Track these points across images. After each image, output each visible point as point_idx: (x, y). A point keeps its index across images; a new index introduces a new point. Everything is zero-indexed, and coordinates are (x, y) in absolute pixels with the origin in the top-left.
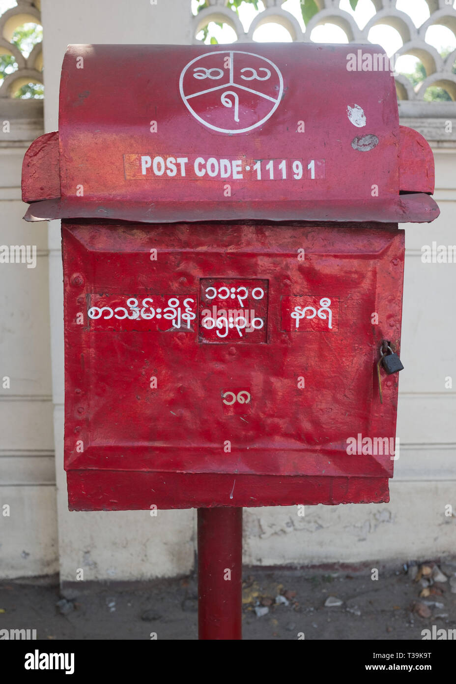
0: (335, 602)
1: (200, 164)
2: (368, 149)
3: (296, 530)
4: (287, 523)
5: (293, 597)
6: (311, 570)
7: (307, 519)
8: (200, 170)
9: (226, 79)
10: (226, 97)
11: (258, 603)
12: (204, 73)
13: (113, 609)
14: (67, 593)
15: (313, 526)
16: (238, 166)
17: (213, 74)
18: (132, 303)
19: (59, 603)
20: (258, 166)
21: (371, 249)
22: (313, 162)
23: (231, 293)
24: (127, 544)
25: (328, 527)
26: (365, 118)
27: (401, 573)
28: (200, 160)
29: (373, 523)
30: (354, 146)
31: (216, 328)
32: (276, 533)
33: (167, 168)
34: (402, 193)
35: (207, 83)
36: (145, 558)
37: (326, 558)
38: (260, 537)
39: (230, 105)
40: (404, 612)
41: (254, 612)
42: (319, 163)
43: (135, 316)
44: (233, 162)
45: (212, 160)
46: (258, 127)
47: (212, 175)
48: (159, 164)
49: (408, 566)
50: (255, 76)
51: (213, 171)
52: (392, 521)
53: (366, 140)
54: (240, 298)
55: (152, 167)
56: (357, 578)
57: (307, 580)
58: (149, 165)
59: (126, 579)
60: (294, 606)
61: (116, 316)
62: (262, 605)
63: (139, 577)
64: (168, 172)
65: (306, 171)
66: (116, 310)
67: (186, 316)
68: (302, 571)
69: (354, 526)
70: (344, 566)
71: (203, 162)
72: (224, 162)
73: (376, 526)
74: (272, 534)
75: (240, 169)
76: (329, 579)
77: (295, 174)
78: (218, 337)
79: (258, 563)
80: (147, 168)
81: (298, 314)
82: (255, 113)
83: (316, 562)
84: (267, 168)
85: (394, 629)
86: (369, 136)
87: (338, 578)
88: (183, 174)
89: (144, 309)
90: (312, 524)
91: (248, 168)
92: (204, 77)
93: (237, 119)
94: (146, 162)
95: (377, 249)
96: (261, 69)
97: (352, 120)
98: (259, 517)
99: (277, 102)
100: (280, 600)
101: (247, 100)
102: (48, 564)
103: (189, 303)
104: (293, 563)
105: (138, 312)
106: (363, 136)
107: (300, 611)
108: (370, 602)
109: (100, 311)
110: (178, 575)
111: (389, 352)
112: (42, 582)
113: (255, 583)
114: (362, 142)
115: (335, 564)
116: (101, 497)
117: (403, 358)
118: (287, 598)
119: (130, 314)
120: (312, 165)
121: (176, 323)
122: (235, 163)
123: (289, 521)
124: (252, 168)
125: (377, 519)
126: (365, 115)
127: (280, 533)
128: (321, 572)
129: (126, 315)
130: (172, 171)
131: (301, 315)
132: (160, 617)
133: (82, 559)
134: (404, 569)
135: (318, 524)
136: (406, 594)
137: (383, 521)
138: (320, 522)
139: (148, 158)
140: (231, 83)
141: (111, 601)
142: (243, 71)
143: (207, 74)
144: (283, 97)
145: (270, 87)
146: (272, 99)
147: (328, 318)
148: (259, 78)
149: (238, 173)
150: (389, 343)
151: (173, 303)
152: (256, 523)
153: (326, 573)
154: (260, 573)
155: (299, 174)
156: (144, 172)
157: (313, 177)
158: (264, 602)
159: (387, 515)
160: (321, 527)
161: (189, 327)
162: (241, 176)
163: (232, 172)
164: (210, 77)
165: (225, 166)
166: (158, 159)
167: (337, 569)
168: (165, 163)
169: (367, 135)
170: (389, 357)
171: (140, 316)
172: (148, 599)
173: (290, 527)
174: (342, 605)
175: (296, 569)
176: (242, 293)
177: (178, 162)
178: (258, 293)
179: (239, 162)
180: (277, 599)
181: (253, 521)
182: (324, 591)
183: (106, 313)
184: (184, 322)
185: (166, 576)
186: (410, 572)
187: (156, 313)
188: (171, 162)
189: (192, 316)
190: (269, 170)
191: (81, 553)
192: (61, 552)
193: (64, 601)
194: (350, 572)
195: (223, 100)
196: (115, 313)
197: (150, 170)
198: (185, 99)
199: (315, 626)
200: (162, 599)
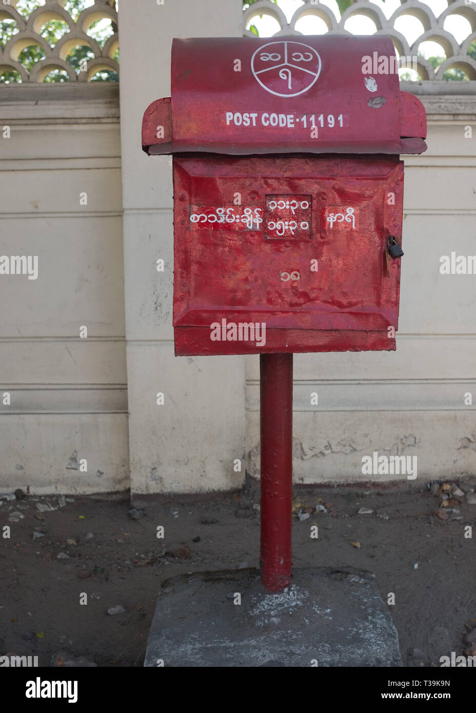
0: (367, 511)
1: (265, 117)
2: (378, 106)
3: (333, 452)
4: (326, 446)
5: (331, 507)
6: (347, 488)
7: (343, 443)
8: (266, 122)
9: (282, 61)
10: (283, 72)
11: (301, 512)
12: (268, 56)
13: (177, 516)
14: (136, 504)
15: (348, 449)
16: (291, 119)
17: (273, 57)
18: (220, 211)
19: (131, 511)
20: (304, 119)
21: (381, 174)
22: (341, 116)
23: (286, 205)
24: (188, 461)
25: (361, 450)
26: (376, 86)
27: (425, 491)
28: (266, 115)
29: (400, 446)
30: (369, 105)
31: (276, 229)
32: (315, 455)
33: (243, 120)
34: (402, 138)
35: (269, 64)
36: (203, 474)
37: (359, 477)
38: (302, 459)
39: (285, 78)
40: (426, 517)
41: (298, 518)
42: (346, 117)
43: (222, 221)
44: (288, 116)
45: (274, 115)
46: (304, 93)
47: (274, 125)
48: (238, 117)
49: (431, 485)
50: (302, 58)
51: (274, 122)
52: (417, 445)
53: (377, 100)
54: (292, 208)
55: (233, 120)
56: (387, 495)
57: (342, 496)
58: (231, 119)
59: (187, 492)
60: (331, 513)
61: (209, 220)
62: (303, 512)
63: (199, 490)
64: (244, 123)
65: (337, 122)
66: (209, 216)
67: (256, 220)
68: (339, 489)
69: (384, 450)
70: (375, 485)
71: (267, 116)
72: (282, 116)
73: (403, 449)
74: (313, 456)
75: (292, 121)
76: (363, 496)
77: (329, 124)
78: (277, 235)
79: (301, 482)
80: (230, 121)
81: (331, 219)
82: (302, 83)
83: (350, 481)
84: (311, 120)
85: (417, 528)
86: (379, 98)
87: (370, 495)
88: (254, 124)
89: (227, 216)
90: (347, 447)
91: (298, 120)
92: (267, 59)
93: (290, 87)
94: (230, 117)
95: (385, 174)
96: (306, 53)
97: (368, 87)
98: (301, 442)
99: (317, 76)
100: (319, 508)
101: (297, 75)
102: (120, 482)
103: (257, 211)
104: (331, 481)
105: (224, 217)
106: (375, 98)
107: (337, 517)
108: (397, 511)
109: (198, 217)
110: (231, 488)
111: (394, 244)
112: (114, 497)
113: (298, 497)
114: (374, 102)
115: (367, 482)
116: (197, 346)
117: (404, 248)
118: (326, 508)
119: (219, 219)
120: (341, 118)
121: (249, 225)
122: (289, 117)
123: (327, 444)
124: (300, 120)
125: (403, 444)
126: (377, 84)
127: (319, 455)
128: (355, 490)
129: (216, 220)
130: (247, 122)
131: (333, 219)
132: (217, 522)
133: (149, 475)
134: (428, 488)
135: (352, 447)
136: (428, 505)
137: (409, 445)
138: (354, 446)
139: (231, 114)
140: (286, 63)
141: (174, 511)
142: (294, 55)
143: (270, 57)
144: (321, 72)
145: (312, 66)
146: (313, 74)
147: (352, 221)
148: (304, 60)
149: (291, 123)
150: (394, 238)
151: (248, 211)
152: (299, 446)
153: (360, 491)
154: (302, 490)
155: (332, 123)
156: (228, 123)
157: (341, 126)
158: (306, 511)
159: (413, 440)
160: (355, 450)
161: (258, 228)
162: (293, 126)
163: (287, 123)
164: (272, 59)
165: (283, 119)
166: (238, 114)
167: (369, 488)
168: (242, 117)
169: (378, 97)
170: (393, 247)
171: (225, 221)
172: (206, 509)
173: (328, 450)
174: (373, 513)
175: (333, 487)
176: (294, 205)
177: (251, 116)
178: (304, 205)
179: (292, 116)
180: (317, 507)
181: (296, 444)
182: (358, 504)
183: (203, 218)
184: (254, 224)
185: (222, 490)
186: (432, 489)
187: (236, 218)
188: (246, 116)
189: (260, 220)
190: (312, 121)
191: (149, 470)
192: (131, 469)
193: (135, 510)
194: (380, 490)
195: (281, 74)
196: (208, 218)
197: (232, 122)
198: (255, 74)
199: (350, 526)
200: (218, 509)
